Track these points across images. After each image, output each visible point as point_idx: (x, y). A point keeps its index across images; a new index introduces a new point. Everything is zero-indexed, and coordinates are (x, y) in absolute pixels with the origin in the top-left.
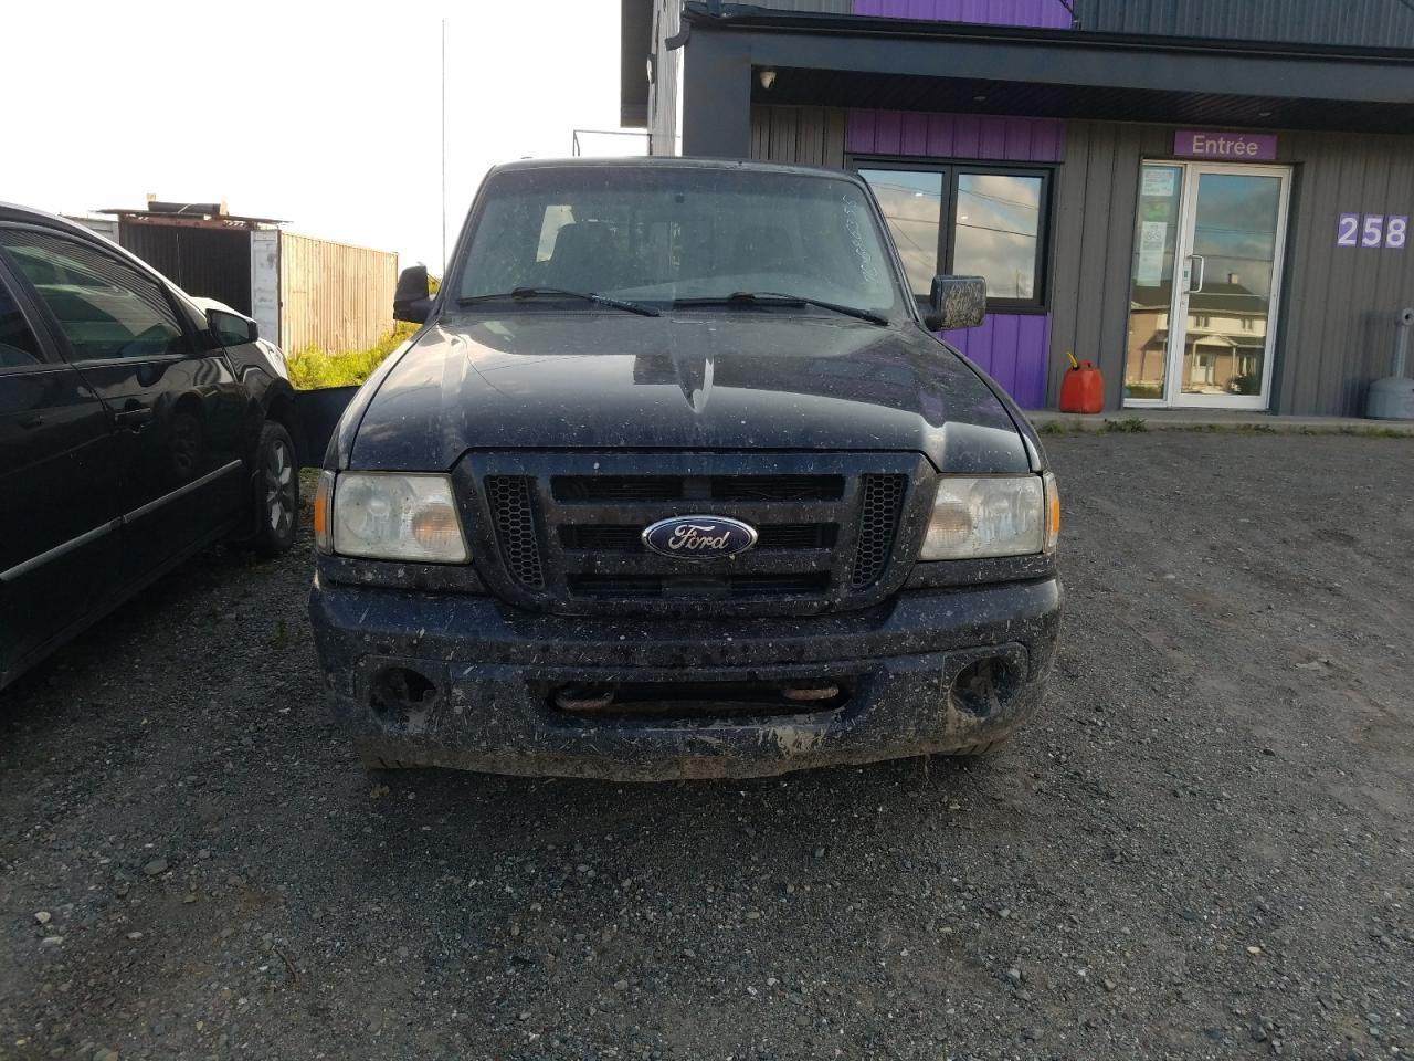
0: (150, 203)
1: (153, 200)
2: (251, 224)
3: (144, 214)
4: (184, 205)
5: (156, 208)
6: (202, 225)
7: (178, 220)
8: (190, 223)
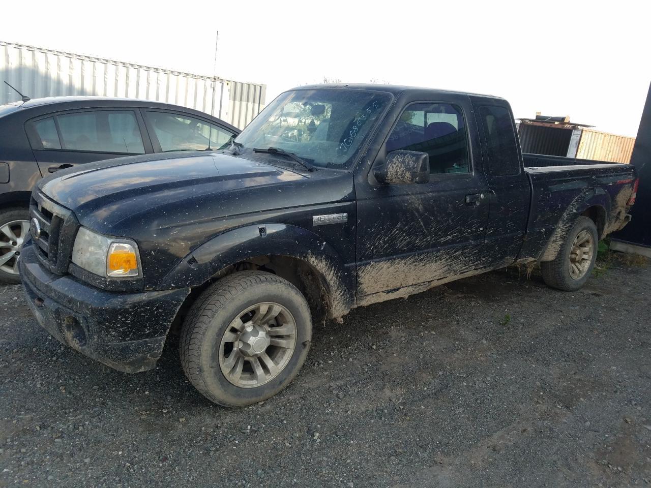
0: (537, 116)
1: (539, 115)
2: (575, 126)
3: (533, 121)
4: (550, 117)
5: (539, 119)
6: (553, 126)
7: (544, 124)
8: (548, 125)
